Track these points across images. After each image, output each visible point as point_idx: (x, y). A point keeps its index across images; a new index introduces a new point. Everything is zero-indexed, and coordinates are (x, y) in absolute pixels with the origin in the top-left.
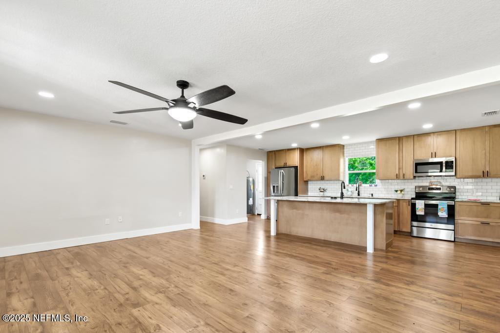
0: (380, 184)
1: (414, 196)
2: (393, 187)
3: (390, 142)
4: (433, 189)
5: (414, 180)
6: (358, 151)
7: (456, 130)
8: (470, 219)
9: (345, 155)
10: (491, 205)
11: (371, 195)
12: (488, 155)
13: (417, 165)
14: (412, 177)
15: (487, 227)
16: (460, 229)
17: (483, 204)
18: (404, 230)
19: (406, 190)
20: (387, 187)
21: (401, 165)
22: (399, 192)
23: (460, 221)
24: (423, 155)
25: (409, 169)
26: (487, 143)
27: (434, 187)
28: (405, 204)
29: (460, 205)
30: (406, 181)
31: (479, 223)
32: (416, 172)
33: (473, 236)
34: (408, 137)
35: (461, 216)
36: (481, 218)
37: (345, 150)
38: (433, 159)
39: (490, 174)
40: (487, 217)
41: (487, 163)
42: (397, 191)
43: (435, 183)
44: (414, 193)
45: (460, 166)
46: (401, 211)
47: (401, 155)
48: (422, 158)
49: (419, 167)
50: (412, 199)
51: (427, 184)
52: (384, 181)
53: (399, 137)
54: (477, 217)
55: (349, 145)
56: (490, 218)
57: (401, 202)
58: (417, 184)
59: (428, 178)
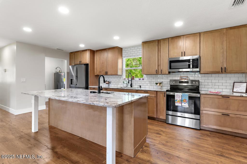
0: (146, 78)
1: (169, 88)
2: (154, 80)
3: (152, 44)
4: (182, 82)
5: (169, 76)
6: (131, 53)
7: (200, 33)
8: (213, 110)
9: (123, 56)
10: (231, 97)
11: (139, 87)
12: (225, 53)
13: (171, 62)
14: (167, 73)
15: (227, 118)
16: (204, 119)
17: (224, 97)
18: (161, 117)
19: (164, 83)
20: (150, 80)
21: (159, 62)
22: (158, 85)
23: (204, 112)
24: (175, 54)
25: (165, 67)
26: (225, 43)
27: (183, 80)
28: (161, 95)
29: (204, 97)
30: (164, 76)
31: (220, 114)
32: (170, 68)
33: (215, 125)
34: (164, 40)
35: (205, 107)
36: (222, 109)
37: (123, 52)
38: (183, 57)
39: (227, 70)
40: (227, 109)
41: (225, 60)
42: (157, 84)
43: (184, 78)
44: (169, 86)
45: (203, 63)
46: (159, 101)
47: (159, 55)
48: (175, 57)
49: (172, 64)
50: (167, 91)
51: (179, 78)
52: (148, 76)
53: (158, 40)
54: (218, 108)
55: (126, 48)
56: (230, 110)
57: (159, 93)
58: (171, 78)
59: (179, 73)
